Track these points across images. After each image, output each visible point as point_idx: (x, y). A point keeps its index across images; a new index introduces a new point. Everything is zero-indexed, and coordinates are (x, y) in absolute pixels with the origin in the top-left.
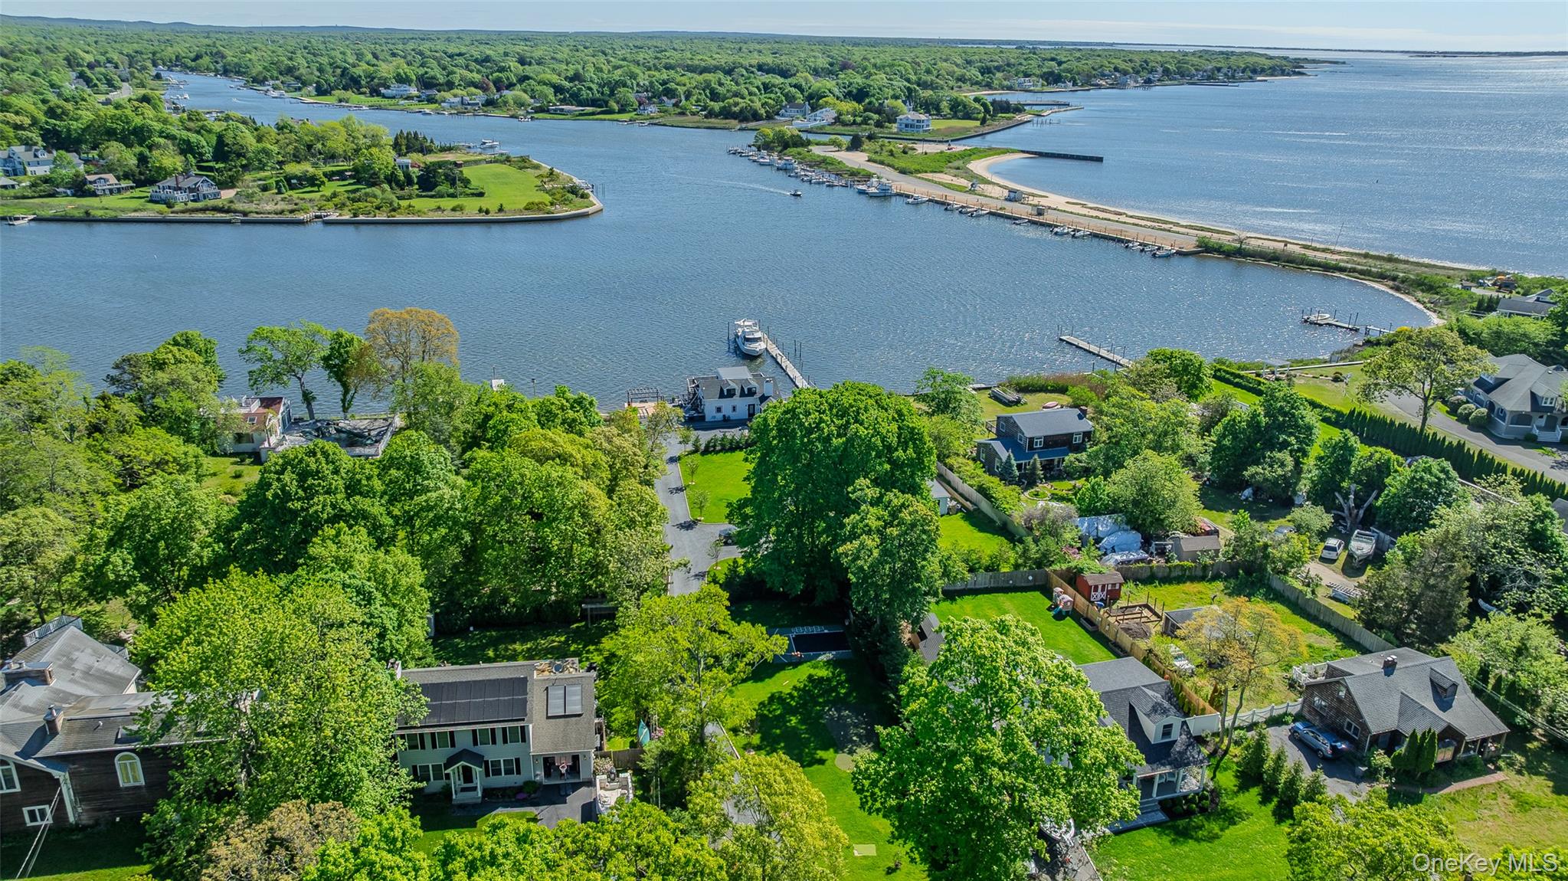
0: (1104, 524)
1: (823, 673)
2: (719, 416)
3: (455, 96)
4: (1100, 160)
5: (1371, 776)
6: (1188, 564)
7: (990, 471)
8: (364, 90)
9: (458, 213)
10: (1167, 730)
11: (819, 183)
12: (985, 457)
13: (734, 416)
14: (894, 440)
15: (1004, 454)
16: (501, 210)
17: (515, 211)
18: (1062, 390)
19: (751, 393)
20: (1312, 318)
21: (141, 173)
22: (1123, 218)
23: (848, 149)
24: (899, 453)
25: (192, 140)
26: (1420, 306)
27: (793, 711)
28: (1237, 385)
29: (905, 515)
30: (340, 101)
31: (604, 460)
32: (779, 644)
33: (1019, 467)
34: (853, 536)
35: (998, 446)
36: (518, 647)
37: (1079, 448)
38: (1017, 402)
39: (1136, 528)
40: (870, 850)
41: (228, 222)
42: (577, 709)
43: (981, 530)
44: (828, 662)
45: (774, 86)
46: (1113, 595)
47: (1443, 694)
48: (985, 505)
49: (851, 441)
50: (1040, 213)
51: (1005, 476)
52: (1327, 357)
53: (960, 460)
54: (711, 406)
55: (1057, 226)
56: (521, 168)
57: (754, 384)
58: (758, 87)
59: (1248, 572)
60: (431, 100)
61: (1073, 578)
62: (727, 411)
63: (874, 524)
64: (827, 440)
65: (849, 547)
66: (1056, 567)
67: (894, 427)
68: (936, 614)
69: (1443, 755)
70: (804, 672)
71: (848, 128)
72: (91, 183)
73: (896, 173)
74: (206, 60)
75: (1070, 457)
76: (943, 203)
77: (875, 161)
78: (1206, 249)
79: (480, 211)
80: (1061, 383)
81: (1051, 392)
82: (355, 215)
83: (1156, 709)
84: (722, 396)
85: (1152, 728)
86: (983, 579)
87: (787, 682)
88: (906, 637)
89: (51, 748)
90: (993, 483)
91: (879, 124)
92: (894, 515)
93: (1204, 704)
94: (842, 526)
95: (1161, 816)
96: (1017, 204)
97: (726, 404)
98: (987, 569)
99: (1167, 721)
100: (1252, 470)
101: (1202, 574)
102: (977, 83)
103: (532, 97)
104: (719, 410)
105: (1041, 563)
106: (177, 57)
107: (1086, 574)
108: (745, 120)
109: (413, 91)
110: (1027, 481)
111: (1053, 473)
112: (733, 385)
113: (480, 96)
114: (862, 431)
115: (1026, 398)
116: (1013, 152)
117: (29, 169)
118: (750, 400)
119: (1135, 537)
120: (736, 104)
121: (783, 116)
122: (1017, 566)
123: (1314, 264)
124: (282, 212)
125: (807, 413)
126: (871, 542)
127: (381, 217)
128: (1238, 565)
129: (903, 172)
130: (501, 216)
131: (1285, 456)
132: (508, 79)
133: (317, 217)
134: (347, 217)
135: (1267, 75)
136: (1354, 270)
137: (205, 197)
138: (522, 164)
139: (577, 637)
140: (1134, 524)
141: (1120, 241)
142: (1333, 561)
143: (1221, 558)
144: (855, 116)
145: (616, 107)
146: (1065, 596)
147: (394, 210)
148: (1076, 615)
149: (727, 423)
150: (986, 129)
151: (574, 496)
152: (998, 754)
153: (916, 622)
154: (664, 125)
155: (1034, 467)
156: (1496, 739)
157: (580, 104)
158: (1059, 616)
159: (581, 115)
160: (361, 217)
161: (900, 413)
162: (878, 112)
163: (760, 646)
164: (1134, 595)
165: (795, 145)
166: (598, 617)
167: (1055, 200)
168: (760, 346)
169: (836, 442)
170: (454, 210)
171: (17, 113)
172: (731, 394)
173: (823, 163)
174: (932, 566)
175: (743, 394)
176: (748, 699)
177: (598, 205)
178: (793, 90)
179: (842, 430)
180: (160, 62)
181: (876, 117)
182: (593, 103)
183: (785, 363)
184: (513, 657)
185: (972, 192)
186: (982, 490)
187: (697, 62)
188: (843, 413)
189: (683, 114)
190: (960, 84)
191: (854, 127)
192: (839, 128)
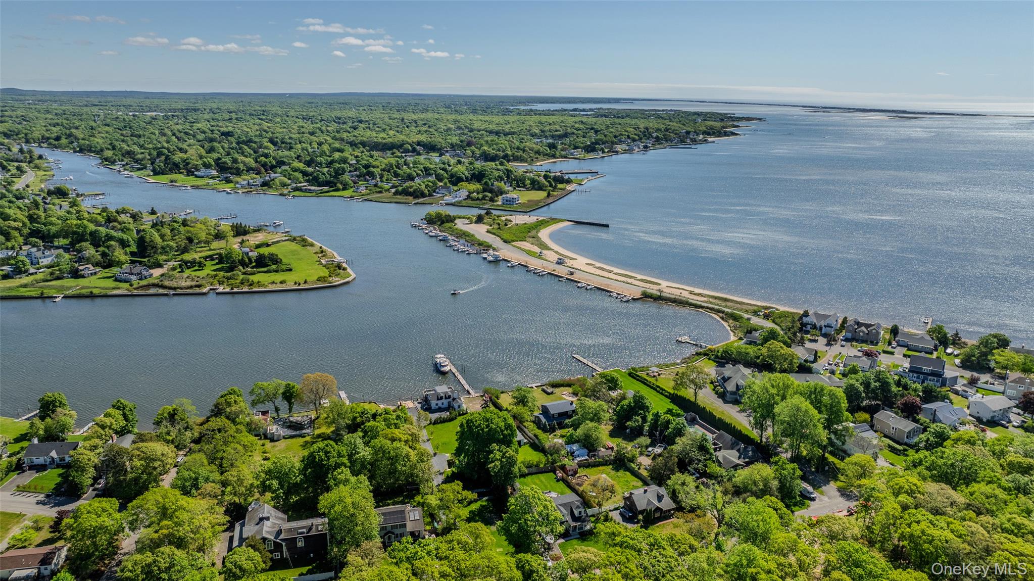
0: (575, 447)
1: (484, 504)
2: (437, 407)
3: (244, 180)
4: (607, 226)
5: (638, 522)
6: (601, 460)
7: (539, 428)
8: (182, 171)
9: (284, 285)
10: (580, 513)
11: (462, 252)
12: (537, 422)
13: (443, 406)
14: (503, 428)
15: (544, 420)
16: (305, 282)
17: (313, 282)
18: (569, 385)
19: (449, 397)
20: (680, 339)
21: (104, 262)
22: (611, 276)
23: (476, 222)
24: (505, 432)
25: (125, 238)
26: (729, 328)
27: (477, 515)
28: (638, 380)
29: (507, 455)
30: (172, 182)
31: (410, 438)
32: (475, 496)
33: (549, 425)
34: (492, 462)
35: (542, 417)
36: (389, 502)
37: (570, 417)
38: (552, 393)
39: (587, 448)
40: (501, 550)
41: (166, 295)
42: (418, 518)
43: (535, 450)
44: (486, 500)
45: (430, 169)
46: (576, 473)
47: (660, 498)
48: (536, 441)
49: (490, 430)
50: (572, 274)
51: (545, 430)
52: (679, 361)
53: (528, 423)
54: (434, 403)
55: (579, 282)
56: (303, 246)
57: (450, 394)
58: (421, 170)
59: (620, 462)
60: (228, 181)
61: (563, 468)
62: (440, 405)
63: (498, 457)
64: (482, 430)
65: (491, 465)
66: (558, 464)
67: (503, 423)
68: (518, 483)
69: (657, 515)
70: (479, 503)
71: (475, 202)
72: (81, 270)
73: (501, 242)
74: (64, 141)
75: (567, 421)
76: (525, 266)
77: (491, 233)
78: (646, 296)
79: (295, 283)
80: (570, 382)
81: (566, 386)
82: (232, 289)
83: (578, 507)
84: (438, 399)
85: (576, 513)
86: (534, 470)
87: (475, 507)
88: (509, 491)
89: (282, 536)
90: (539, 432)
91: (492, 200)
92: (504, 454)
93: (595, 505)
94: (489, 458)
95: (578, 536)
96: (561, 266)
97: (440, 402)
98: (536, 466)
99: (580, 510)
100: (628, 423)
101: (605, 463)
102: (547, 155)
103: (289, 179)
104: (437, 404)
105: (554, 462)
106: (42, 136)
107: (567, 466)
108: (416, 197)
109: (214, 173)
110: (552, 430)
111: (562, 426)
112: (442, 395)
113: (259, 180)
114: (494, 427)
115: (557, 390)
116: (562, 221)
117: (40, 261)
118: (449, 400)
119: (585, 451)
120: (411, 187)
121: (438, 193)
122: (545, 464)
123: (691, 305)
124: (191, 287)
125: (476, 421)
126: (498, 463)
127: (246, 289)
128: (618, 460)
129: (505, 241)
130: (306, 286)
131: (639, 418)
132: (270, 162)
133: (211, 289)
134: (228, 290)
135: (716, 137)
136: (707, 308)
137: (146, 278)
138: (304, 244)
139: (406, 497)
140: (585, 446)
141: (608, 291)
142: (649, 456)
143: (612, 458)
144: (478, 193)
145: (341, 187)
146: (560, 474)
147: (251, 285)
148: (564, 480)
149: (440, 410)
150: (551, 200)
151: (404, 453)
152: (530, 518)
153: (512, 486)
154: (371, 201)
155: (554, 425)
156: (673, 509)
157: (319, 186)
158: (558, 481)
159: (321, 193)
160: (235, 290)
161: (505, 419)
162: (491, 191)
163: (470, 497)
164: (581, 472)
165: (448, 221)
166: (412, 490)
167: (580, 262)
168: (447, 369)
169: (485, 430)
170: (281, 283)
171: (15, 220)
172: (441, 398)
173: (462, 235)
174: (516, 469)
175: (446, 398)
176: (465, 512)
177: (353, 275)
178: (442, 172)
179: (488, 426)
180: (32, 141)
181: (490, 195)
182: (327, 183)
183: (460, 377)
184: (388, 505)
185: (540, 256)
186: (536, 436)
187: (380, 140)
188: (487, 420)
189: (380, 192)
190: (537, 156)
191: (478, 202)
192: (469, 202)
